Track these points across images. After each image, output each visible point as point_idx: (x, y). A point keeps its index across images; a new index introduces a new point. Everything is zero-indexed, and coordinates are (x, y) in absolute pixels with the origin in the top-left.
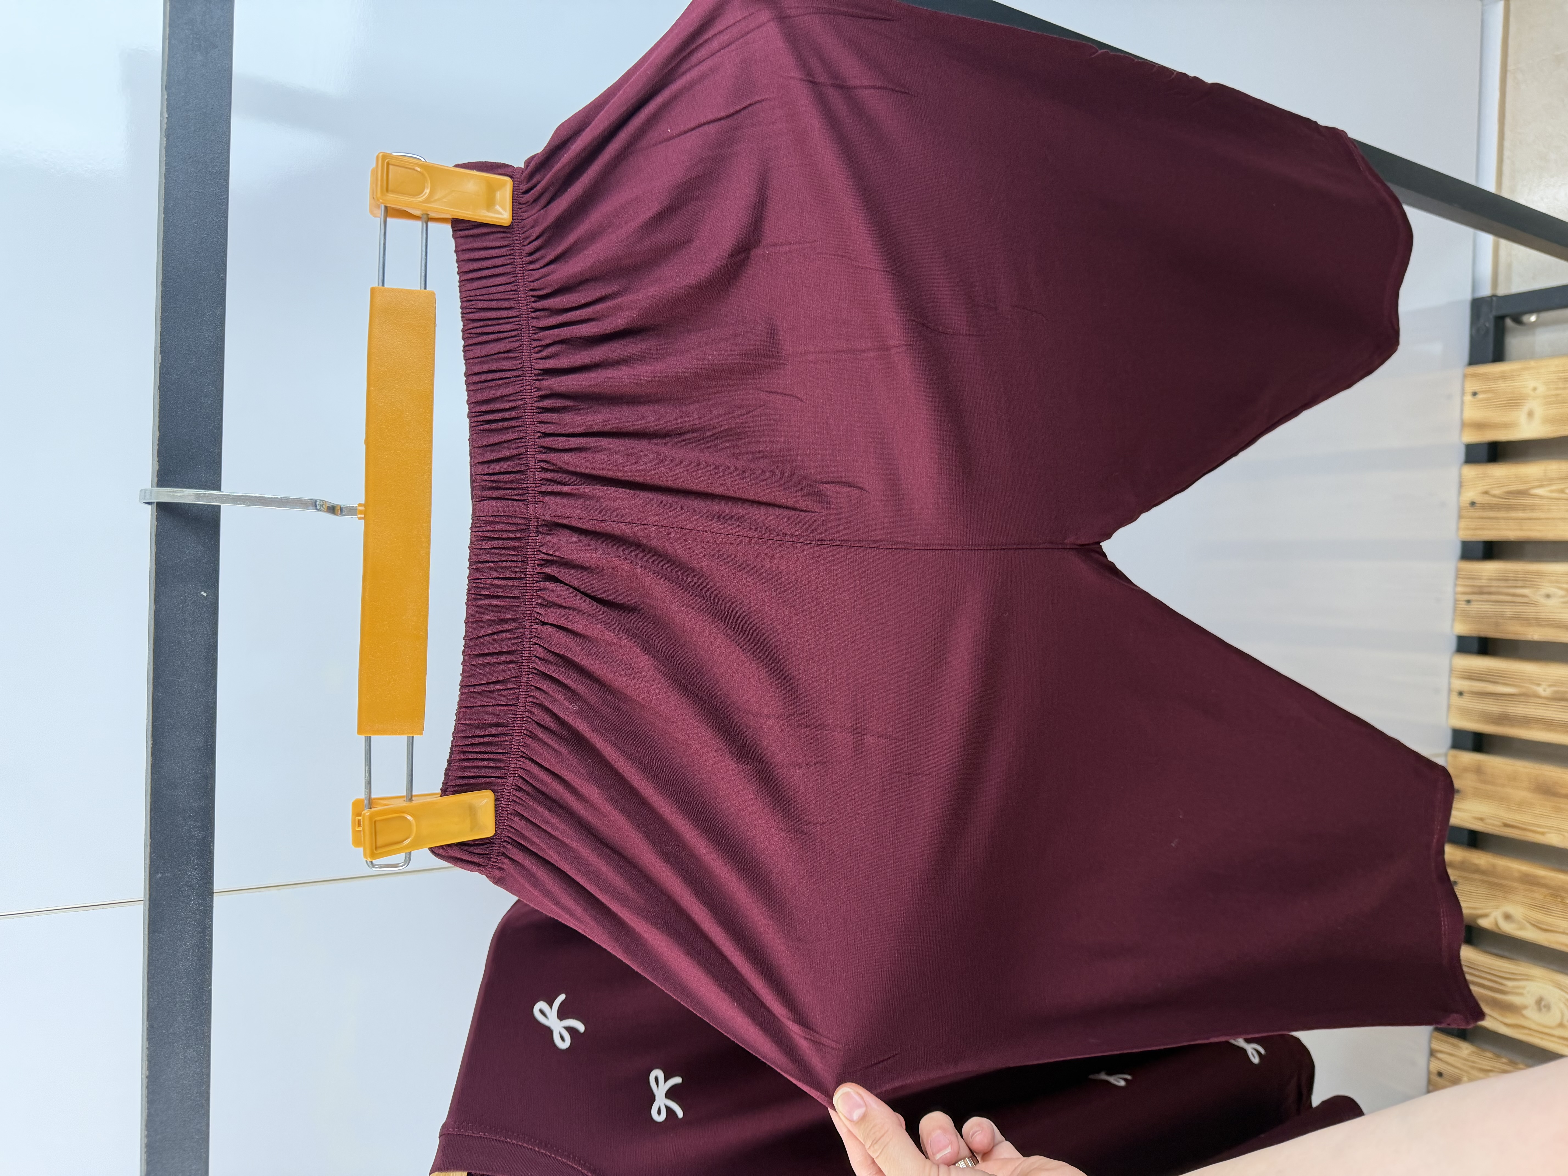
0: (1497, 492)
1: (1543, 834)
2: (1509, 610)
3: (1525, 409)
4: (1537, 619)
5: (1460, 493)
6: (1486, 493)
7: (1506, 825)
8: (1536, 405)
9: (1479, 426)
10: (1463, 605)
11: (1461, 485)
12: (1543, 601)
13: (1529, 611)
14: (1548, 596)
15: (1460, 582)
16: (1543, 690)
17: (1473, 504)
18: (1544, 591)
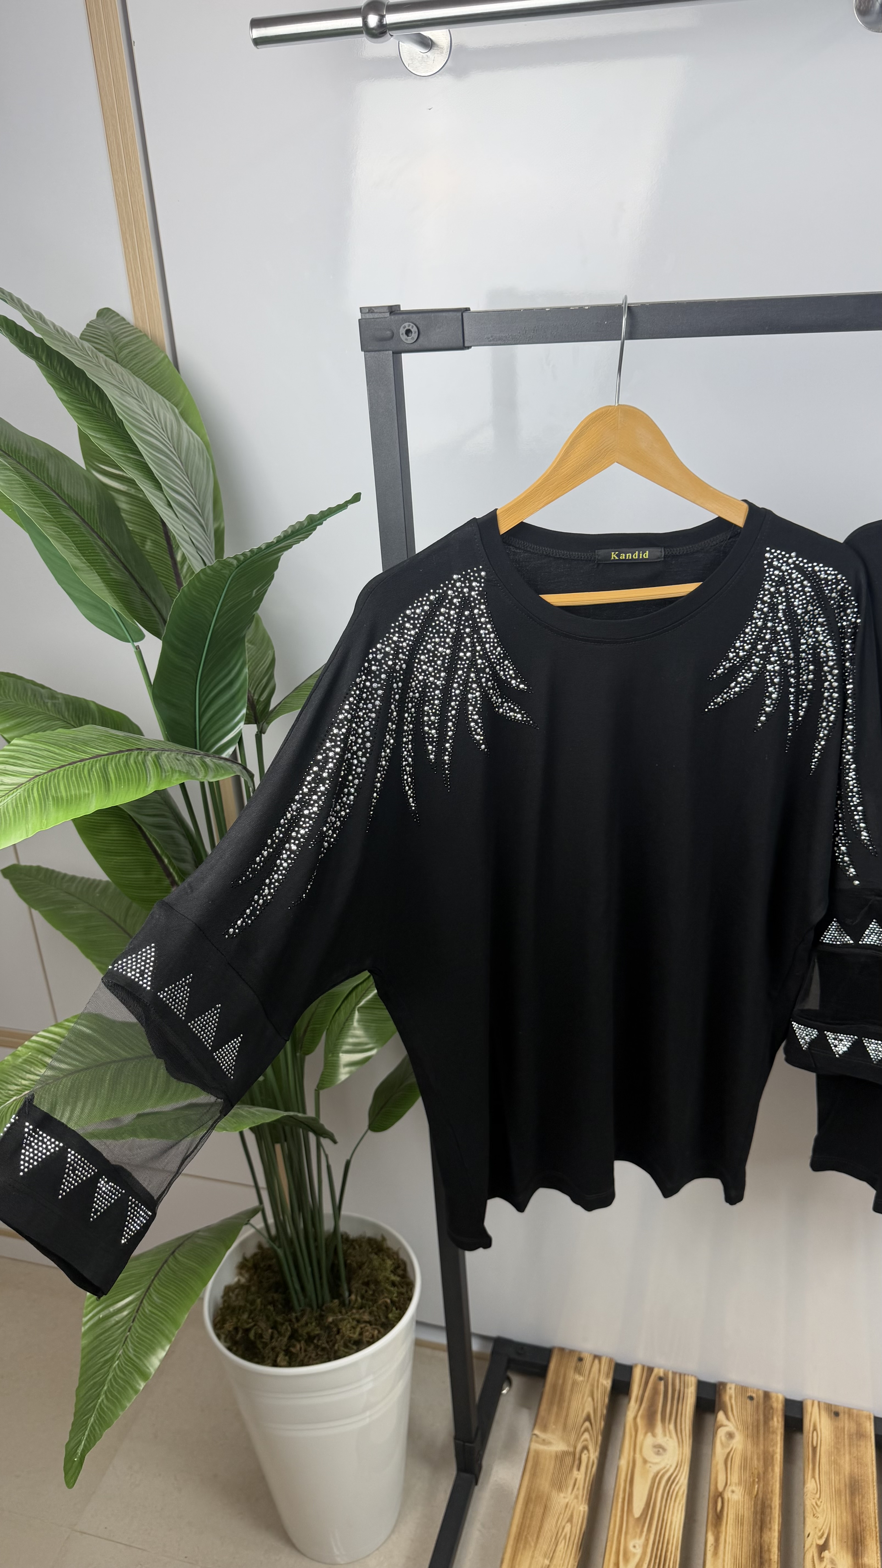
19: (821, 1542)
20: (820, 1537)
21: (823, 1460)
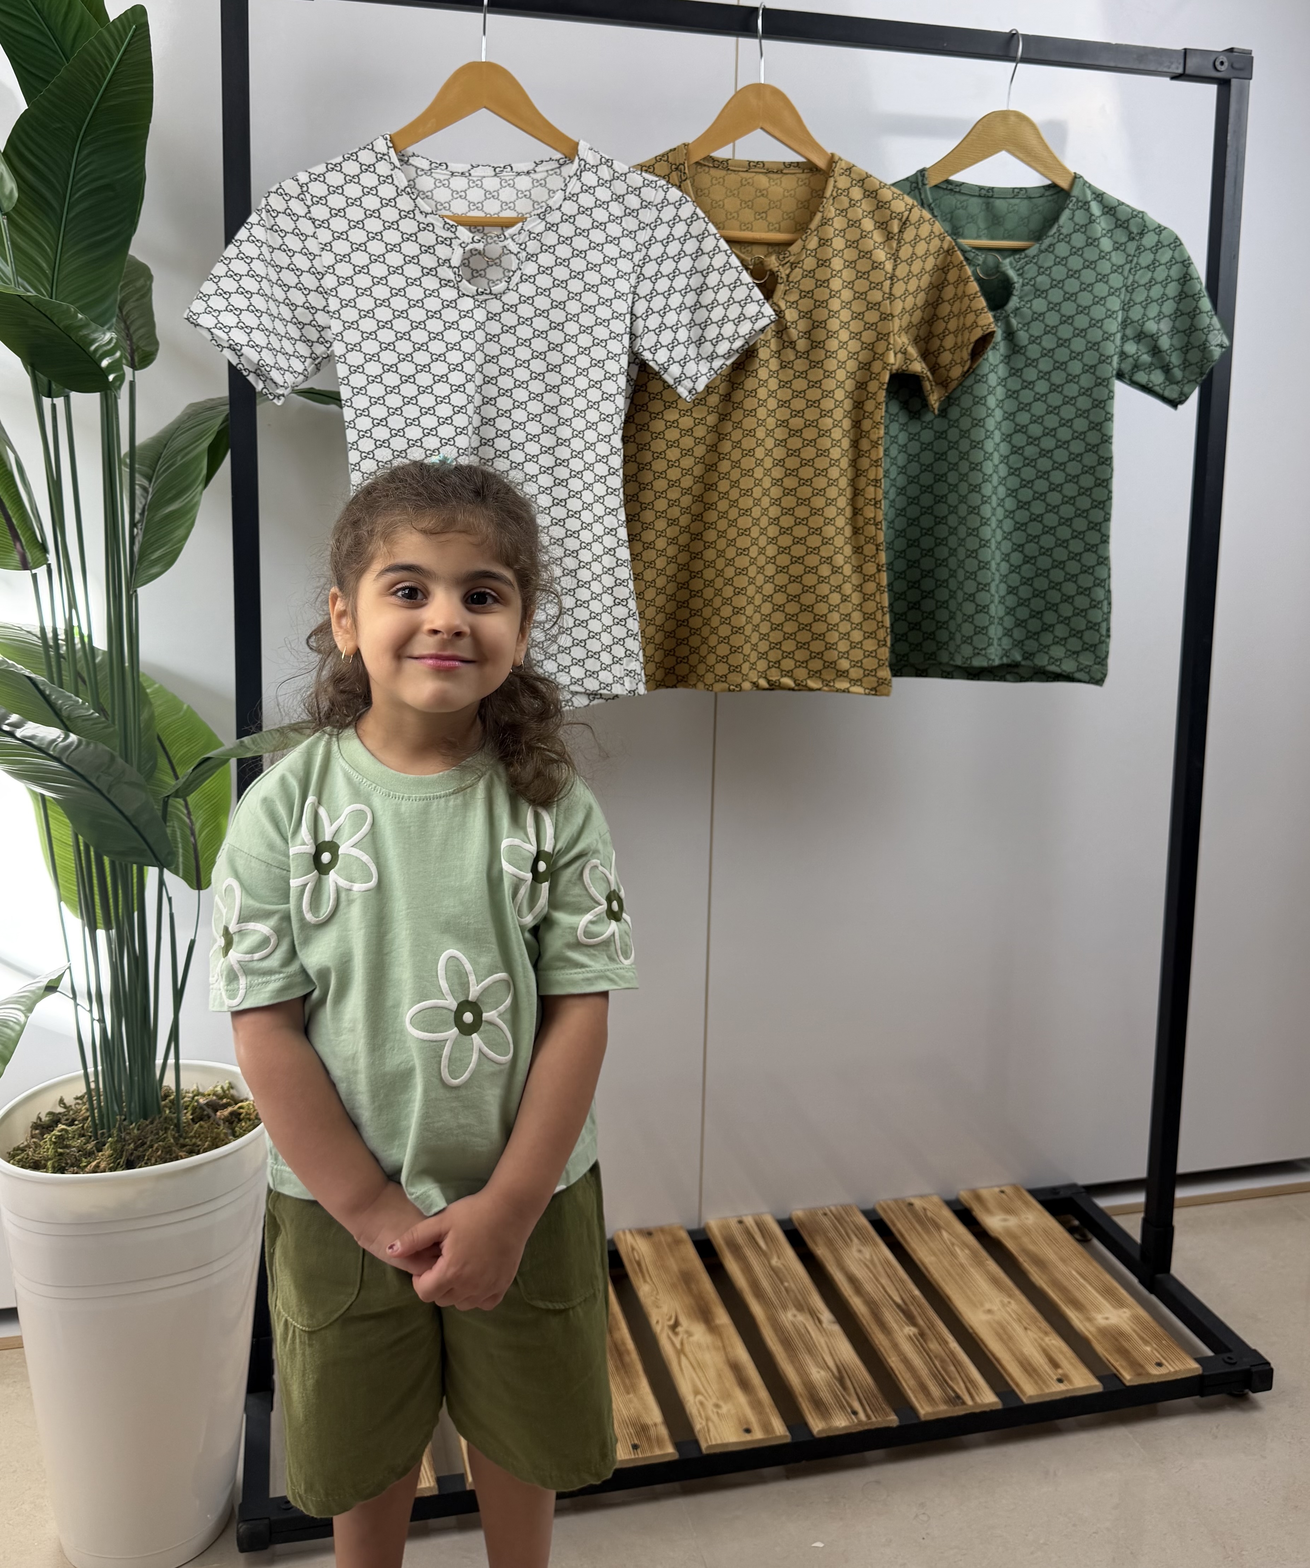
0: (929, 1214)
1: (645, 1281)
2: (832, 1234)
3: (1008, 1217)
4: (836, 1250)
5: (915, 1196)
6: (925, 1209)
7: (639, 1264)
8: (1012, 1222)
9: (978, 1198)
10: (820, 1213)
11: (922, 1197)
12: (854, 1250)
13: (839, 1243)
14: (860, 1251)
15: (840, 1209)
16: (775, 1261)
17: (911, 1204)
18: (862, 1248)
19: (672, 1322)
20: (670, 1319)
21: (651, 1269)
